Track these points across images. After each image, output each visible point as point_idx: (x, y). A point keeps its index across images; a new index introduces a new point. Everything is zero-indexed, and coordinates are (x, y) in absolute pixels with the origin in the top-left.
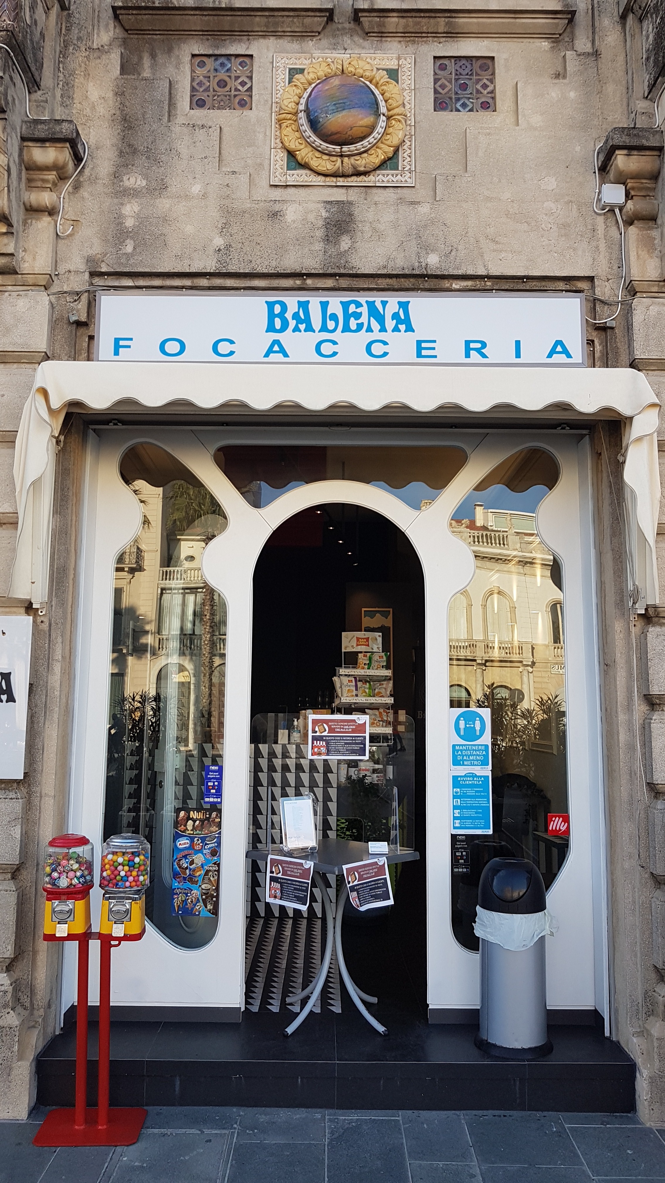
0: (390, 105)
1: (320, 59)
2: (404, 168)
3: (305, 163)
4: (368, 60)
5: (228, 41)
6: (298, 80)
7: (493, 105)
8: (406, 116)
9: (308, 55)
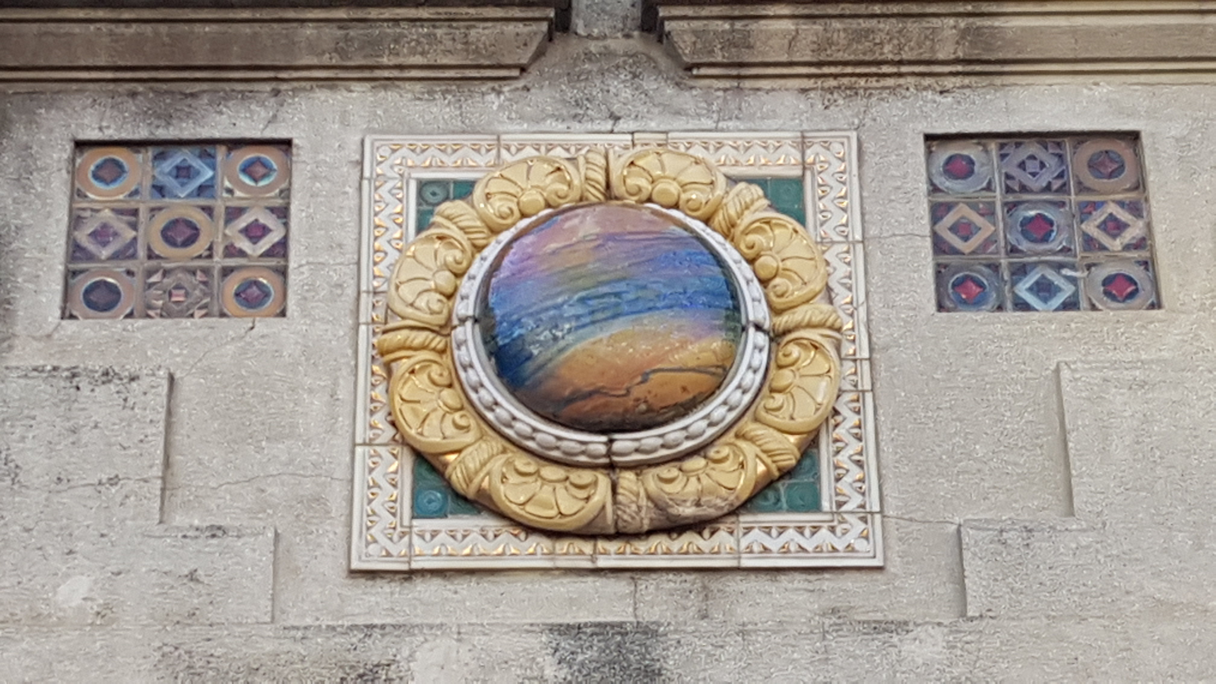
0: (782, 296)
1: (529, 152)
2: (840, 505)
3: (480, 491)
4: (698, 152)
5: (205, 99)
6: (448, 218)
7: (1148, 287)
8: (839, 330)
9: (484, 140)
